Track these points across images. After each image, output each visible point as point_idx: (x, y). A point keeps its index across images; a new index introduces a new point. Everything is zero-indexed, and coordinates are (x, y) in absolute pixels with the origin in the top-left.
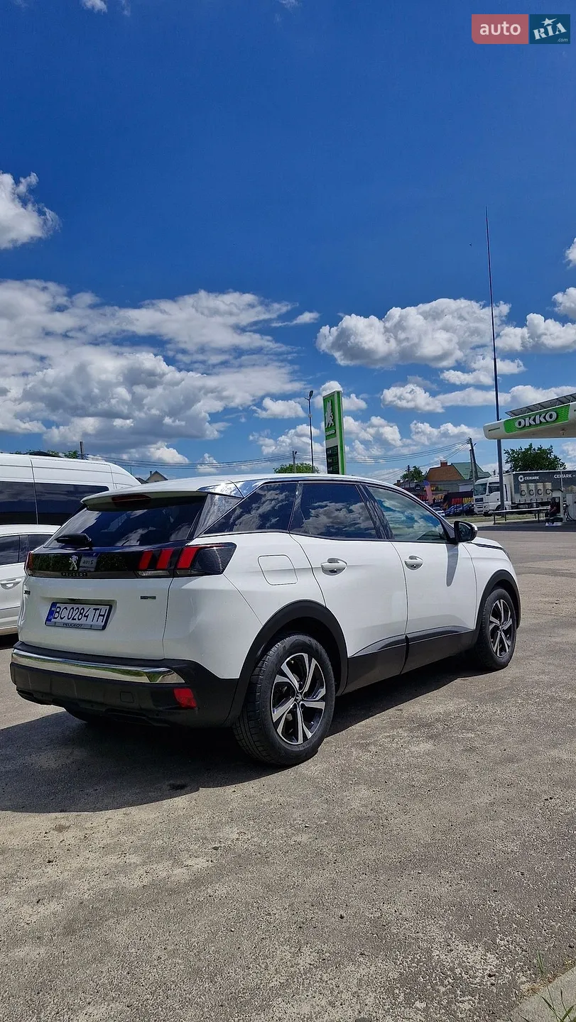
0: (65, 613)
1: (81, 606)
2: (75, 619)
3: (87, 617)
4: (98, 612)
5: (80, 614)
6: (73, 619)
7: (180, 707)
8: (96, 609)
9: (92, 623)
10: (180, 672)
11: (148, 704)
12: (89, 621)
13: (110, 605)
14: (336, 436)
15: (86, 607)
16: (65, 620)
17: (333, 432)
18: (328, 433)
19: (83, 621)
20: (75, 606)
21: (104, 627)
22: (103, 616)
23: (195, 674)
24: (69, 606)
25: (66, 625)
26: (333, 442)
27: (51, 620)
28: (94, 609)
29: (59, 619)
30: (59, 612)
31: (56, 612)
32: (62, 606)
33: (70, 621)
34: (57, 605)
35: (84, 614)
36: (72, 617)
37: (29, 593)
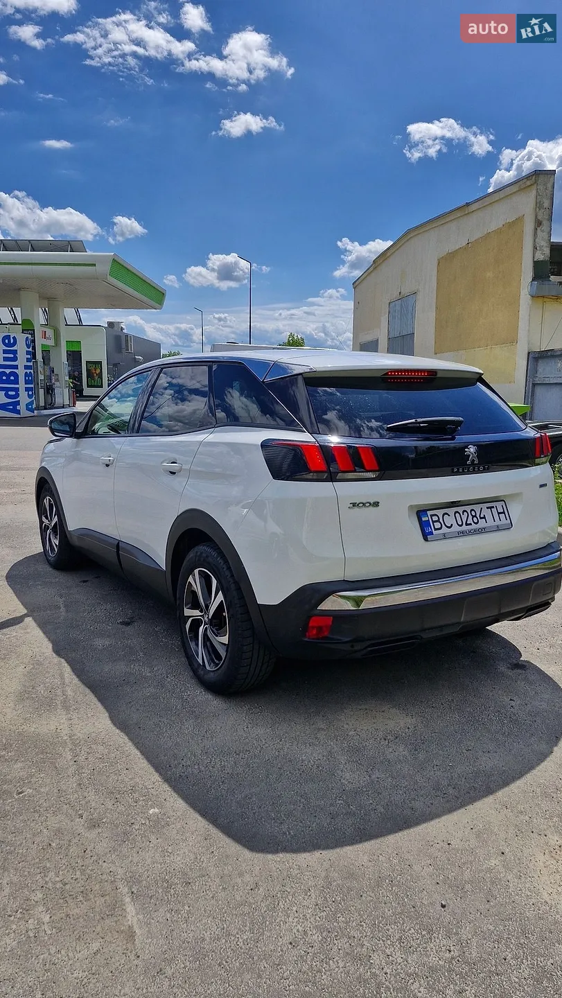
0: (449, 520)
1: (468, 508)
2: (471, 524)
3: (484, 518)
4: (495, 511)
5: (473, 516)
6: (467, 524)
8: (490, 508)
9: (496, 524)
12: (490, 522)
13: (502, 499)
15: (477, 508)
16: (456, 528)
19: (482, 523)
20: (460, 509)
21: (512, 525)
22: (504, 513)
24: (451, 511)
25: (462, 534)
27: (431, 533)
28: (488, 508)
29: (444, 530)
30: (438, 521)
31: (433, 522)
32: (440, 513)
33: (464, 528)
34: (429, 513)
35: (478, 516)
36: (464, 524)
37: (376, 504)
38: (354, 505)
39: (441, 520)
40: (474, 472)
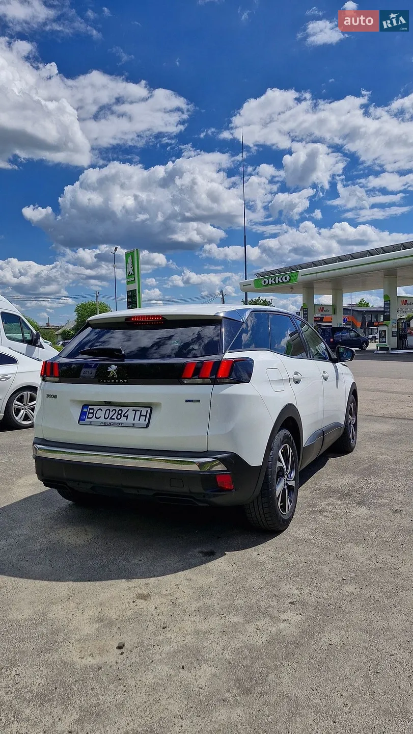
0: (99, 414)
1: (117, 408)
2: (114, 419)
3: (127, 417)
4: (138, 413)
5: (118, 414)
6: (111, 419)
7: (222, 490)
8: (136, 411)
9: (134, 422)
10: (222, 461)
11: (198, 489)
12: (130, 420)
13: (150, 406)
14: (135, 283)
15: (125, 409)
16: (102, 420)
17: (133, 279)
18: (129, 280)
19: (123, 420)
20: (111, 408)
21: (148, 425)
22: (146, 416)
23: (234, 462)
24: (104, 408)
25: (105, 424)
26: (132, 287)
27: (84, 420)
28: (133, 410)
29: (94, 419)
30: (93, 413)
31: (89, 413)
32: (96, 408)
33: (108, 420)
34: (90, 407)
35: (122, 415)
36: (110, 417)
37: (55, 397)
38: (48, 396)
39: (94, 413)
40: (115, 383)
